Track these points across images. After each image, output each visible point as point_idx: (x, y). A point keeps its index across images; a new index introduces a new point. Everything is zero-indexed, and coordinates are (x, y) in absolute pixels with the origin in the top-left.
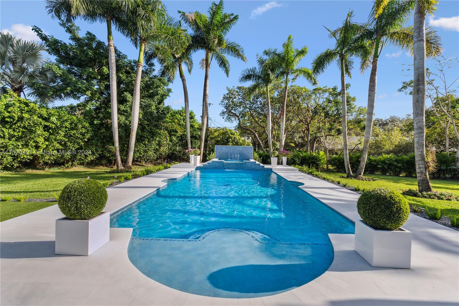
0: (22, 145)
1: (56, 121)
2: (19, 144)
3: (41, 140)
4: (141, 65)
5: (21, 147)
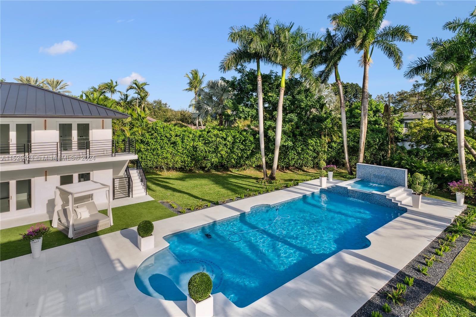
4: (282, 89)
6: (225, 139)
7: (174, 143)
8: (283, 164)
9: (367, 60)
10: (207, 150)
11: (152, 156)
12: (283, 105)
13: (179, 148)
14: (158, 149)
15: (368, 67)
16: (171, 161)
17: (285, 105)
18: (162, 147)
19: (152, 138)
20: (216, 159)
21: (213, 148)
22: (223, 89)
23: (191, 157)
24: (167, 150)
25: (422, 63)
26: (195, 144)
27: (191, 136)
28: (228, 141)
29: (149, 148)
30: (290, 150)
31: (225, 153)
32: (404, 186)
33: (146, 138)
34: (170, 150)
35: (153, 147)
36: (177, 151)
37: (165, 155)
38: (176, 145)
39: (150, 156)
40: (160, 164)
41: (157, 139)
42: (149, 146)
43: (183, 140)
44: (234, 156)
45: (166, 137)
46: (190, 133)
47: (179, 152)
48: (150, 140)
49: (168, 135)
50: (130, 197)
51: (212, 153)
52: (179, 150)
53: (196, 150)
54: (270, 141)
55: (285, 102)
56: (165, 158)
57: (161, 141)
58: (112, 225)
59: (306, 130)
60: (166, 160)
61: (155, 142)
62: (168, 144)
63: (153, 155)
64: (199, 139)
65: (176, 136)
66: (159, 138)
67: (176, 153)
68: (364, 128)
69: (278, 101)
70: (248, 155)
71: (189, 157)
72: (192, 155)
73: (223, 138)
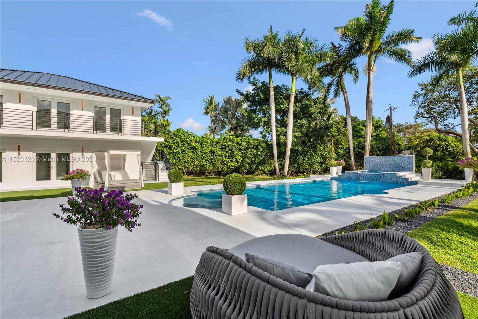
0: (231, 161)
1: (245, 145)
2: (229, 160)
3: (238, 157)
4: (292, 94)
5: (230, 162)
6: (240, 145)
7: (194, 149)
8: (293, 169)
9: (371, 67)
10: (223, 154)
11: (174, 160)
12: (293, 111)
13: (198, 153)
14: (179, 153)
15: (372, 74)
16: (191, 165)
17: (295, 111)
18: (183, 152)
19: (174, 143)
20: (231, 163)
21: (229, 153)
22: (237, 103)
23: (209, 161)
24: (187, 154)
25: (425, 62)
26: (213, 149)
27: (209, 141)
28: (243, 146)
29: (171, 151)
30: (300, 155)
31: (239, 157)
32: (412, 171)
33: (169, 143)
34: (191, 154)
35: (175, 151)
36: (196, 155)
37: (186, 159)
38: (195, 150)
39: (172, 159)
40: (181, 167)
41: (178, 144)
42: (171, 150)
43: (202, 145)
44: (248, 160)
45: (187, 142)
46: (208, 139)
47: (198, 156)
48: (172, 145)
49: (188, 140)
50: (156, 180)
51: (228, 158)
52: (198, 155)
53: (214, 155)
54: (281, 145)
55: (295, 109)
56: (186, 163)
57: (183, 146)
58: (143, 187)
59: (314, 136)
60: (186, 164)
61: (177, 146)
62: (188, 149)
63: (175, 158)
64: (216, 145)
65: (196, 142)
66: (180, 142)
67: (196, 157)
68: (369, 130)
69: (288, 108)
70: (260, 160)
71: (208, 162)
72: (209, 160)
73: (238, 143)
